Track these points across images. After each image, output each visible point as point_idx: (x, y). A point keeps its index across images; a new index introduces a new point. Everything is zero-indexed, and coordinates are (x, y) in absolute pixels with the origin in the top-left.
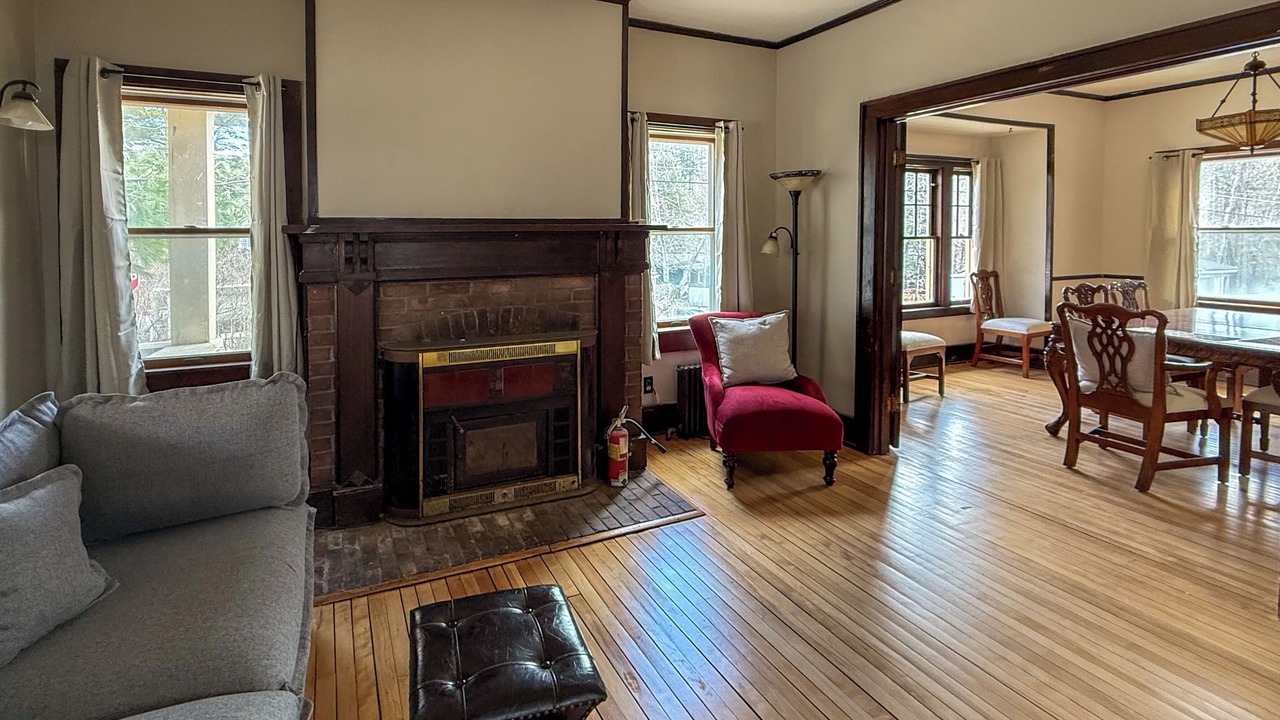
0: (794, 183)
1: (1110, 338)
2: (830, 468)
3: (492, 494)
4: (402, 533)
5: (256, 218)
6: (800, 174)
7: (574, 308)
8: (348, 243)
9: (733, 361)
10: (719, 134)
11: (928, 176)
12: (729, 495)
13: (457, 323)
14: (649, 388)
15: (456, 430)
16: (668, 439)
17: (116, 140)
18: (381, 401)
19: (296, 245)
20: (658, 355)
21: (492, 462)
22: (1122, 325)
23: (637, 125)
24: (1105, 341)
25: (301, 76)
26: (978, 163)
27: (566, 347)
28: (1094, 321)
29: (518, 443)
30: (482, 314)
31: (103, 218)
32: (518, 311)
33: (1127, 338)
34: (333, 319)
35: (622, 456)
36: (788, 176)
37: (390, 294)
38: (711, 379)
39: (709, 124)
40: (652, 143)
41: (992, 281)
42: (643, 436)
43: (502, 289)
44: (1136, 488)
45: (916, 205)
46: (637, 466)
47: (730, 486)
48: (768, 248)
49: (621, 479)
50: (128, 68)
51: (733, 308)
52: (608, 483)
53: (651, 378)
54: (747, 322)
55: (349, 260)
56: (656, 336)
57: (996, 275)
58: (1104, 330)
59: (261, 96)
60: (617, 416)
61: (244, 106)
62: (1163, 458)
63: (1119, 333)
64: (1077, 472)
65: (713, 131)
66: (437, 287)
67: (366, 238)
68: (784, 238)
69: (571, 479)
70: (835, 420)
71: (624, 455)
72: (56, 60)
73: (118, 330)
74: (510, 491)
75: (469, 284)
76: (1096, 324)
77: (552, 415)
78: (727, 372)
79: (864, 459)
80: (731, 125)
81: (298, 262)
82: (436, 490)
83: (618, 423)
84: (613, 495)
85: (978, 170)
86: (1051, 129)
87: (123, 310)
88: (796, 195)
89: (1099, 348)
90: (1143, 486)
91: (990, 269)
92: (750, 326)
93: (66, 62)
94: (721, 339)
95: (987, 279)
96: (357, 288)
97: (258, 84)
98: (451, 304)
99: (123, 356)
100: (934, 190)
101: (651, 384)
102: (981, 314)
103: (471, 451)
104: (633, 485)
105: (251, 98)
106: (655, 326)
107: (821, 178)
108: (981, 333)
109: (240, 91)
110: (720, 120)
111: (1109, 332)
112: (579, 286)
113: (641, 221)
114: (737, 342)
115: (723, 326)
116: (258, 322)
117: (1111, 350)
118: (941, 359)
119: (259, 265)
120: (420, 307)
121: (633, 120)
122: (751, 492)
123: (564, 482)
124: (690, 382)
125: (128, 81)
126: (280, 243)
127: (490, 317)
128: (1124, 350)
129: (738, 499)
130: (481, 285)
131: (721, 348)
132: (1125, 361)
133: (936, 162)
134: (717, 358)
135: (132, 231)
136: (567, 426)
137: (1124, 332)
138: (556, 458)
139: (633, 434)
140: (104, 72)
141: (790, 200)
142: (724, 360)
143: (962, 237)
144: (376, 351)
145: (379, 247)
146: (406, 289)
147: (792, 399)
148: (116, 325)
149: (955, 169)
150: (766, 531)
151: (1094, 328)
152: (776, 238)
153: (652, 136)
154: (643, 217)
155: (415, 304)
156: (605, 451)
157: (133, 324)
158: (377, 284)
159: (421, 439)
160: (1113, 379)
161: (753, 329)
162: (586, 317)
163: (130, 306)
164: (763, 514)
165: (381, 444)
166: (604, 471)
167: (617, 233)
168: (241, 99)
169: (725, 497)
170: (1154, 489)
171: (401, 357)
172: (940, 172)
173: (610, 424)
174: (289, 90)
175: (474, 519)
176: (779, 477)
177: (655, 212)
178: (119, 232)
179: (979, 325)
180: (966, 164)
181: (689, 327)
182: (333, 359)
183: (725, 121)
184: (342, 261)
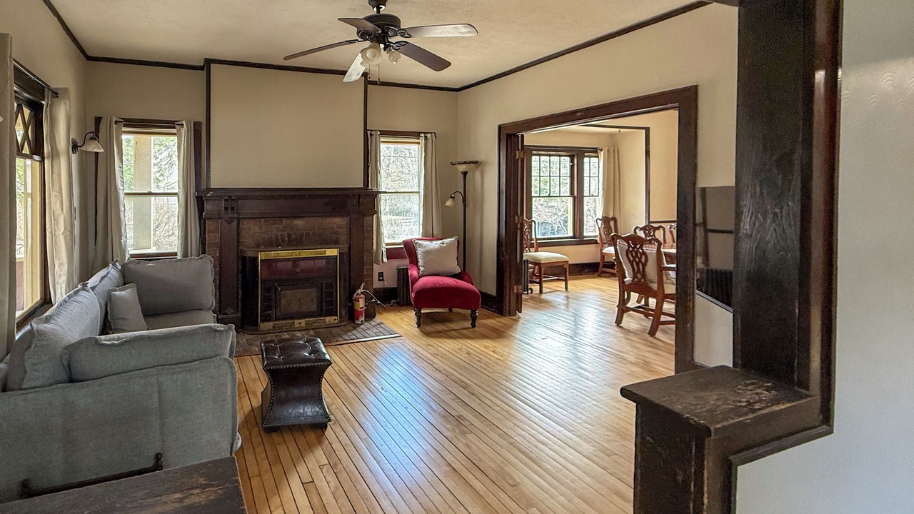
0: (462, 168)
1: (636, 253)
2: (474, 319)
3: (294, 322)
4: (250, 337)
5: (181, 187)
6: (465, 163)
7: (336, 233)
8: (226, 200)
9: (425, 263)
10: (422, 140)
11: (568, 159)
12: (417, 330)
13: (277, 240)
14: (381, 278)
15: (276, 289)
16: (391, 306)
17: (120, 153)
18: (240, 275)
19: (200, 201)
20: (385, 260)
21: (295, 308)
22: (641, 247)
23: (374, 137)
24: (634, 254)
25: (203, 119)
26: (602, 150)
27: (332, 252)
28: (628, 243)
29: (306, 298)
30: (289, 235)
31: (116, 188)
32: (308, 234)
33: (644, 253)
34: (218, 236)
35: (361, 308)
36: (459, 164)
37: (245, 225)
38: (413, 272)
39: (416, 135)
40: (383, 146)
41: (612, 223)
42: (374, 300)
43: (299, 223)
44: (649, 334)
45: (560, 176)
46: (370, 316)
47: (419, 326)
48: (449, 203)
49: (360, 320)
50: (126, 120)
51: (429, 235)
52: (354, 322)
53: (382, 273)
54: (434, 242)
55: (226, 208)
56: (384, 250)
57: (615, 219)
58: (633, 250)
59: (184, 130)
60: (359, 288)
61: (175, 134)
62: (663, 318)
63: (641, 251)
64: (621, 327)
65: (419, 139)
66: (267, 221)
67: (234, 198)
68: (460, 198)
69: (334, 318)
70: (476, 293)
71: (363, 308)
72: (96, 117)
73: (121, 239)
74: (303, 322)
75: (282, 220)
76: (629, 246)
77: (324, 285)
78: (422, 268)
79: (499, 317)
80: (429, 135)
81: (201, 209)
82: (266, 319)
83: (359, 291)
84: (356, 326)
85: (602, 154)
86: (647, 130)
87: (123, 231)
88: (465, 174)
89: (631, 259)
90: (652, 333)
91: (611, 216)
92: (435, 244)
93: (101, 118)
94: (419, 251)
95: (609, 222)
96: (230, 221)
97: (182, 125)
98: (275, 230)
99: (123, 251)
100: (572, 167)
101: (382, 276)
102: (603, 244)
103: (283, 301)
104: (367, 324)
105: (179, 131)
106: (384, 245)
107: (479, 165)
108: (603, 256)
109: (174, 128)
110: (422, 133)
111: (636, 250)
112: (339, 222)
113: (375, 189)
114: (428, 253)
115: (420, 244)
116: (182, 237)
117: (637, 260)
118: (566, 269)
119: (182, 210)
120: (259, 231)
121: (371, 135)
122: (429, 329)
123: (330, 320)
124: (403, 274)
125: (125, 126)
126: (192, 202)
127: (293, 237)
128: (643, 260)
129: (422, 331)
130: (289, 221)
131: (419, 256)
132: (644, 265)
133: (572, 151)
134: (417, 262)
135: (126, 194)
136: (332, 300)
137: (643, 250)
138: (327, 308)
139: (368, 299)
140: (116, 122)
141: (462, 176)
142: (420, 263)
143: (593, 196)
144: (238, 251)
145: (240, 202)
146: (252, 222)
147: (455, 283)
148: (120, 236)
149: (586, 154)
150: (431, 343)
151: (629, 248)
152: (453, 198)
153: (382, 142)
154: (377, 187)
155: (257, 229)
156: (353, 306)
157: (126, 237)
158: (239, 219)
159: (260, 293)
160: (639, 276)
161: (437, 246)
162: (343, 238)
163: (125, 228)
164: (432, 337)
165: (240, 296)
166: (352, 317)
167: (359, 196)
168: (175, 131)
169: (415, 330)
170: (658, 335)
171: (250, 254)
172: (576, 156)
173: (355, 292)
174: (197, 126)
175: (286, 333)
176: (447, 323)
177: (384, 183)
178: (122, 195)
179: (601, 250)
180: (594, 151)
181: (403, 246)
182: (218, 255)
183: (424, 133)
184: (223, 209)
